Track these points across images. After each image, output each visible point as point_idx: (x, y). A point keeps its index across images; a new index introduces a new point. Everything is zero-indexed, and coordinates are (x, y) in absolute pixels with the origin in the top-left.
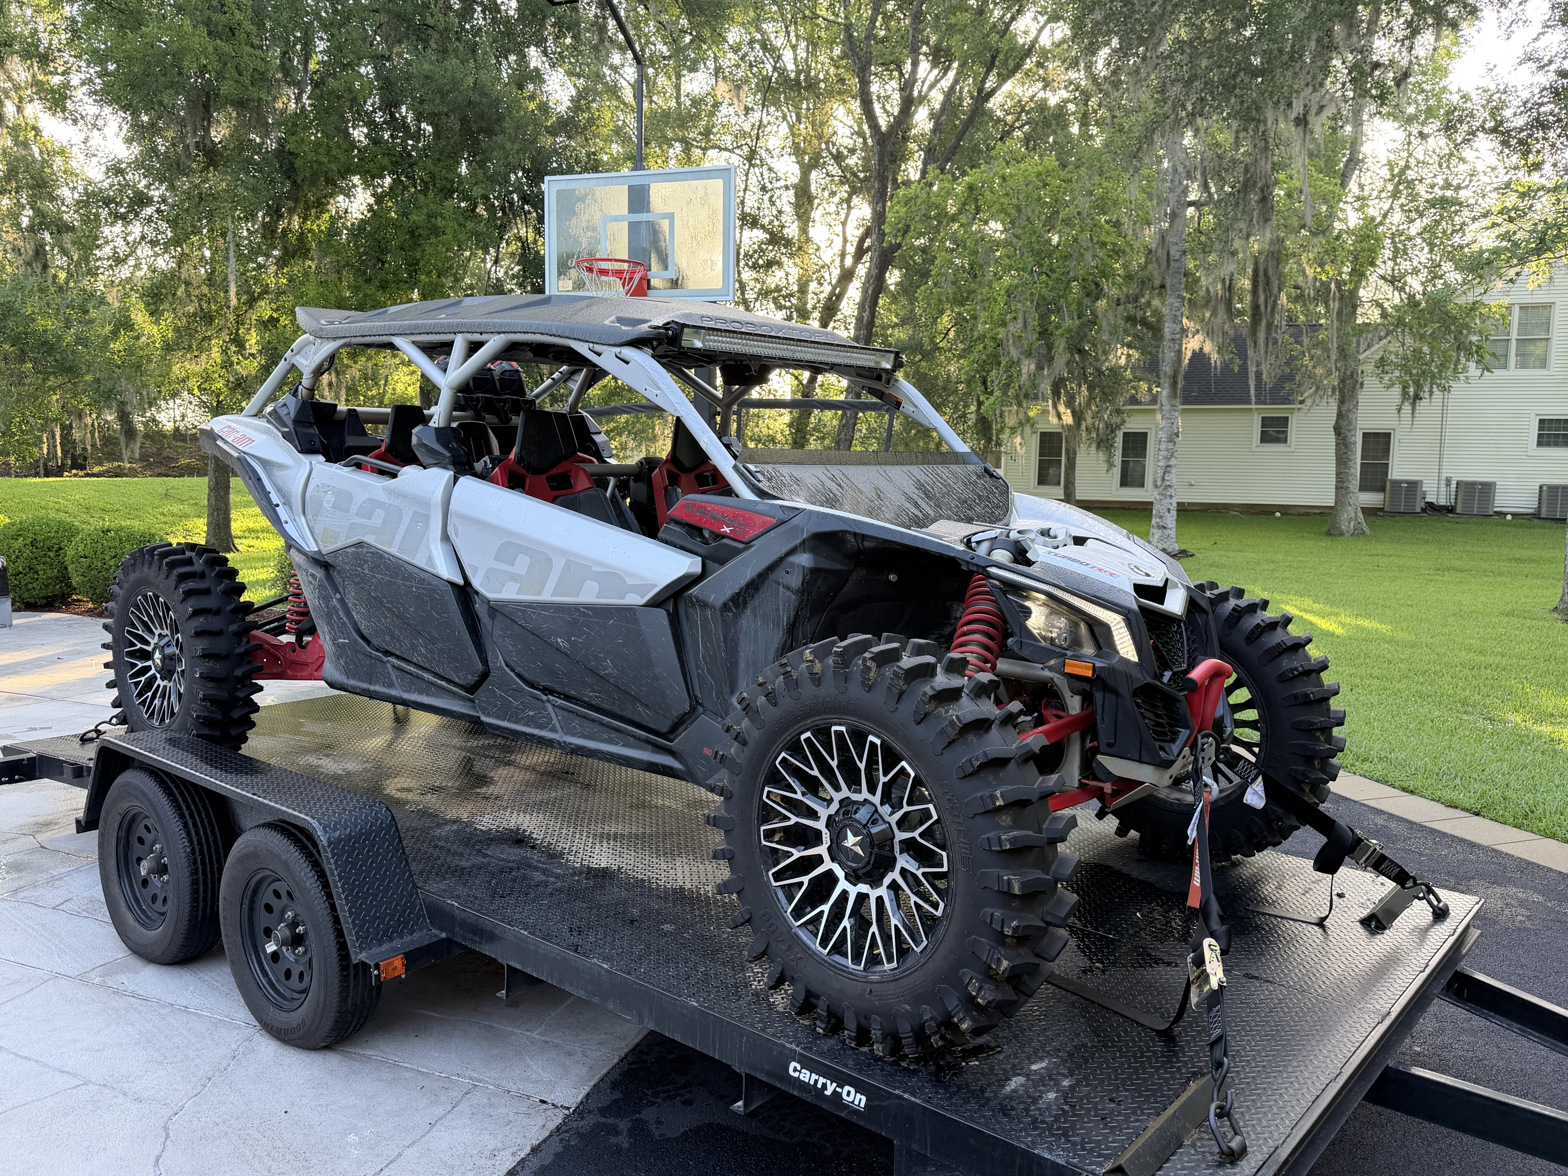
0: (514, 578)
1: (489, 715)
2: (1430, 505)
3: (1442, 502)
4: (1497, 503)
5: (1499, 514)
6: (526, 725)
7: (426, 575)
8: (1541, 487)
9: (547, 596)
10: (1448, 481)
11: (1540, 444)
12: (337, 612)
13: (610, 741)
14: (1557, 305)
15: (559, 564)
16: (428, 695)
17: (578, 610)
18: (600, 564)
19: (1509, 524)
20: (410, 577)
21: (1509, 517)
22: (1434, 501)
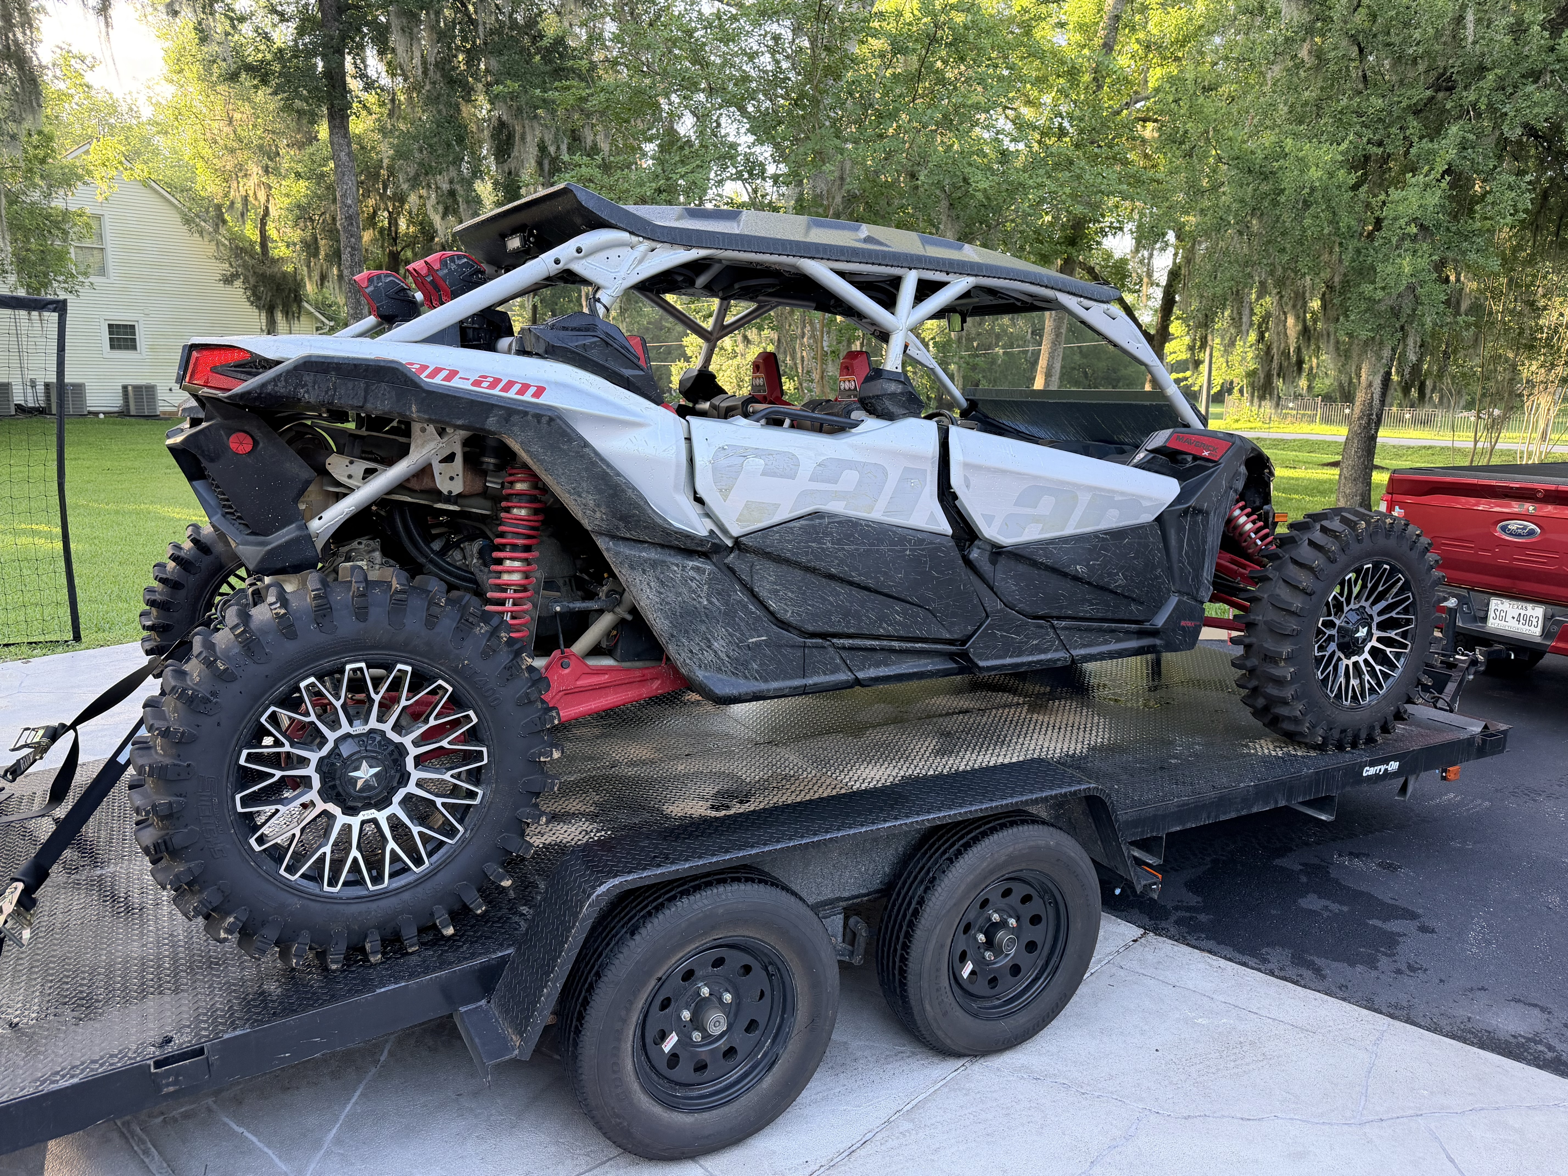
0: (1036, 519)
1: (987, 659)
2: (19, 407)
3: (31, 404)
4: (89, 403)
5: (90, 413)
6: (1031, 654)
7: (925, 535)
8: (125, 388)
9: (1070, 530)
10: (33, 384)
11: (112, 347)
12: (745, 606)
13: (1106, 642)
14: (106, 217)
15: (1084, 499)
16: (886, 665)
17: (1097, 537)
18: (1122, 494)
19: (102, 422)
20: (903, 540)
21: (102, 416)
22: (22, 403)
